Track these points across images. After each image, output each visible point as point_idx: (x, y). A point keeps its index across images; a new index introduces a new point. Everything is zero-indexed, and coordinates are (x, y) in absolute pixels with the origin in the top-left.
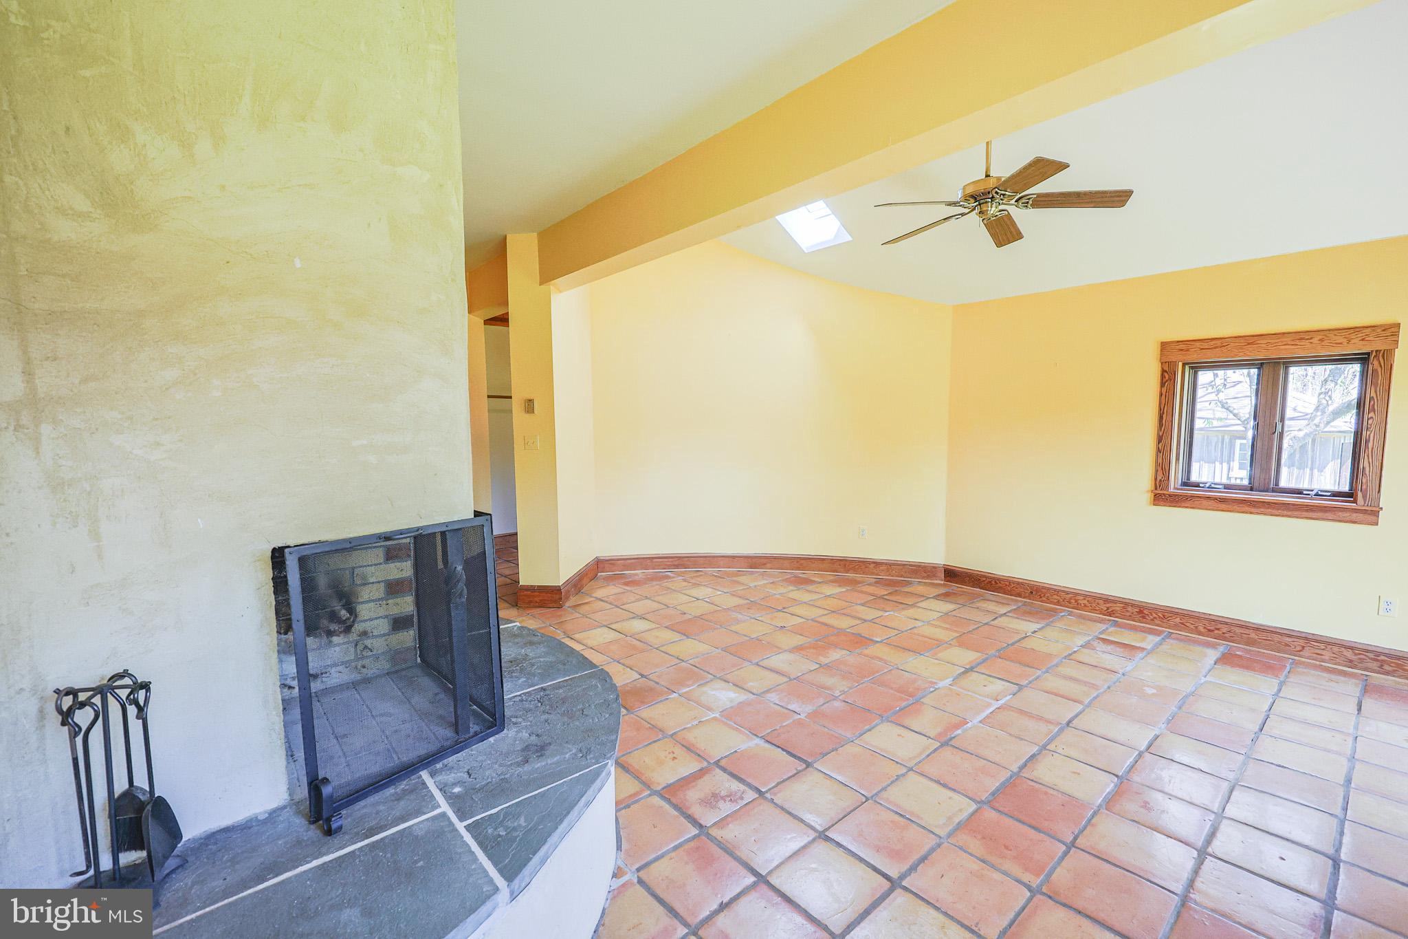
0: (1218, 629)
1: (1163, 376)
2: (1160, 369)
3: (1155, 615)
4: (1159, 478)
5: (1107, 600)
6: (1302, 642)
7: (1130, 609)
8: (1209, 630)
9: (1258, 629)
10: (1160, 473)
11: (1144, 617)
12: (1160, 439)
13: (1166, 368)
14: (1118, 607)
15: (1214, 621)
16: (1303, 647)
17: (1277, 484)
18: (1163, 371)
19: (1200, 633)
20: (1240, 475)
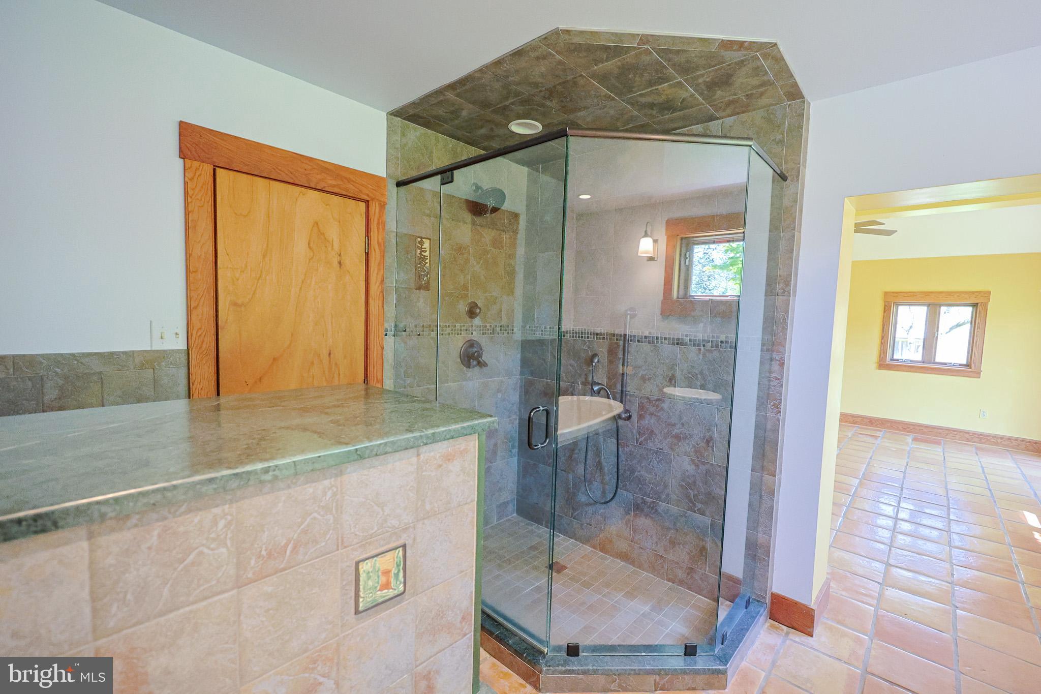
0: (909, 428)
1: (885, 308)
2: (883, 304)
3: (878, 423)
4: (881, 356)
5: (853, 416)
6: (947, 432)
7: (865, 420)
8: (904, 429)
9: (927, 427)
10: (882, 353)
11: (872, 424)
12: (882, 338)
13: (887, 304)
14: (859, 420)
15: (907, 424)
16: (947, 434)
17: (934, 360)
18: (885, 306)
19: (900, 430)
20: (918, 357)
